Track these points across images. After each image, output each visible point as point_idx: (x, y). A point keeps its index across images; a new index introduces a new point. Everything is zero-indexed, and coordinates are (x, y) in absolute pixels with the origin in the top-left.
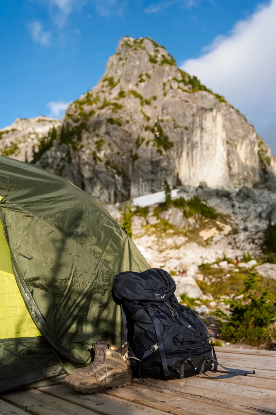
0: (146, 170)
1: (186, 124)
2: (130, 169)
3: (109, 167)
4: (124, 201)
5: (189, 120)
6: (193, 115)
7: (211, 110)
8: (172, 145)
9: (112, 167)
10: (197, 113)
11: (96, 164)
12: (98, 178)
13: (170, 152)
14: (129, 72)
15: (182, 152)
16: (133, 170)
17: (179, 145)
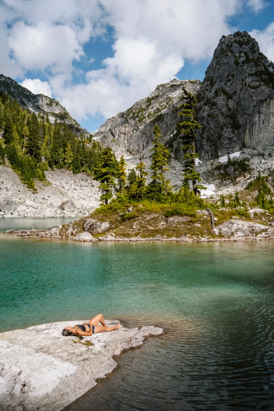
0: (225, 143)
1: (249, 112)
2: (218, 142)
3: (208, 142)
4: (216, 158)
5: (251, 109)
6: (254, 106)
7: (266, 100)
8: (240, 126)
9: (209, 142)
10: (256, 104)
11: (202, 141)
12: (203, 148)
13: (240, 131)
14: (222, 74)
15: (246, 129)
16: (220, 143)
17: (245, 126)
